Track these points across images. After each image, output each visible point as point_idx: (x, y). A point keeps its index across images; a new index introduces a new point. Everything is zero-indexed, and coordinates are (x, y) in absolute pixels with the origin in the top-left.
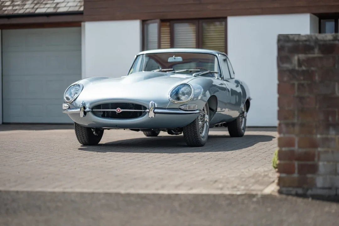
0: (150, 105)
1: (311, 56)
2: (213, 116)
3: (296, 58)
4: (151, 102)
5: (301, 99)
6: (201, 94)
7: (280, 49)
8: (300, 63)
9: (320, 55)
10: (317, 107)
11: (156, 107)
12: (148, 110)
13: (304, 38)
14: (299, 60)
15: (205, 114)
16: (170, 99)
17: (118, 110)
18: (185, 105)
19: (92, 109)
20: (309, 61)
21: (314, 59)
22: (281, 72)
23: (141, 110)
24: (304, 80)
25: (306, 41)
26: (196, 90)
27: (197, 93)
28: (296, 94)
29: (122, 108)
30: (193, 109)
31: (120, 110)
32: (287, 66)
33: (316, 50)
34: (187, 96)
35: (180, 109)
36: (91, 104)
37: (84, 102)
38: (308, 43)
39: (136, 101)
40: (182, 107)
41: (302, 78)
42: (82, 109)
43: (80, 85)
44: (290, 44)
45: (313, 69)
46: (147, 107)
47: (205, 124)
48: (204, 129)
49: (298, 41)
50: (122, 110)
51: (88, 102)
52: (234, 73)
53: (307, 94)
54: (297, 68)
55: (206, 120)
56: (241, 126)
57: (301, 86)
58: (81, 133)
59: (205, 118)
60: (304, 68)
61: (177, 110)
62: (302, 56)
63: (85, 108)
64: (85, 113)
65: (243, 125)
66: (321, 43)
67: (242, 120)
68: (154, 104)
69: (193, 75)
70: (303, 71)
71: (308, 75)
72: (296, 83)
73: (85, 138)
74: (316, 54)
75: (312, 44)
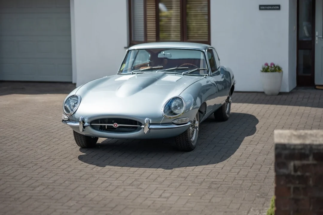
0: (145, 122)
1: (305, 162)
2: (202, 118)
3: (292, 164)
4: (146, 119)
5: (296, 201)
6: (192, 104)
7: (278, 156)
8: (296, 169)
9: (315, 162)
10: (311, 208)
11: (151, 123)
12: (143, 126)
13: (300, 147)
14: (294, 166)
15: (195, 121)
16: (164, 114)
17: (115, 125)
18: (177, 120)
19: (91, 123)
20: (304, 168)
21: (308, 165)
22: (278, 177)
23: (137, 125)
24: (299, 183)
25: (301, 149)
26: (187, 102)
27: (188, 105)
28: (292, 196)
29: (118, 123)
30: (185, 122)
31: (117, 126)
32: (284, 171)
33: (311, 158)
34: (179, 108)
35: (173, 123)
36: (89, 118)
37: (83, 117)
38: (303, 151)
39: (132, 117)
40: (175, 122)
41: (297, 182)
42: (82, 122)
43: (78, 96)
44: (287, 152)
45: (308, 174)
46: (143, 123)
47: (195, 129)
48: (194, 133)
49: (294, 149)
50: (118, 125)
51: (86, 117)
52: (219, 60)
53: (301, 197)
54: (293, 173)
55: (196, 126)
56: (226, 109)
57: (296, 189)
58: (80, 139)
59: (195, 125)
60: (299, 173)
61: (170, 124)
62: (298, 163)
63: (84, 122)
64: (84, 127)
65: (228, 109)
66: (316, 151)
67: (227, 105)
68: (149, 120)
69: (182, 74)
70: (298, 176)
71: (303, 179)
72: (292, 186)
73: (83, 142)
74: (311, 161)
75: (307, 152)
